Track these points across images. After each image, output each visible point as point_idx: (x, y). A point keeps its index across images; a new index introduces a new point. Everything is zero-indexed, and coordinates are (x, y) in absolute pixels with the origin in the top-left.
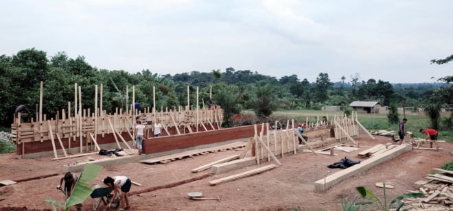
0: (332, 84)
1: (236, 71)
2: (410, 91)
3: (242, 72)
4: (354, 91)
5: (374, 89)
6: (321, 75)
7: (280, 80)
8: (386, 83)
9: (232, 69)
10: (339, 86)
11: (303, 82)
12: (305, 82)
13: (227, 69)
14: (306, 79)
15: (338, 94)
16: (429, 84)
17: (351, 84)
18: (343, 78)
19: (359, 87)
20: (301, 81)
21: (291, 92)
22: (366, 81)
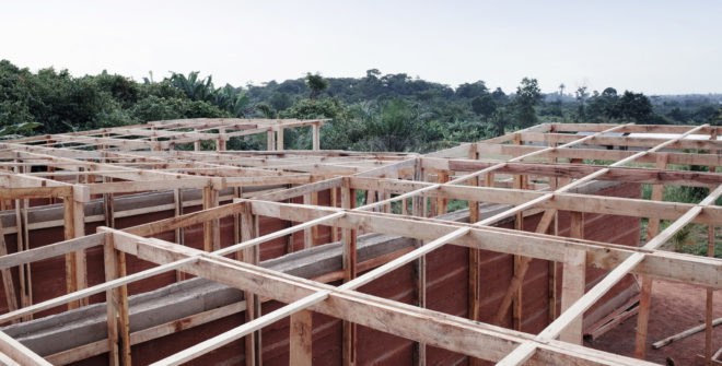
0: (544, 96)
1: (384, 75)
2: (674, 108)
3: (394, 76)
4: (581, 108)
5: (616, 106)
6: (525, 80)
7: (458, 90)
8: (638, 95)
9: (376, 71)
10: (555, 100)
11: (495, 93)
12: (499, 94)
13: (369, 72)
14: (499, 89)
15: (553, 113)
16: (702, 96)
17: (575, 96)
18: (562, 87)
19: (588, 101)
20: (491, 91)
21: (475, 110)
22: (601, 92)
